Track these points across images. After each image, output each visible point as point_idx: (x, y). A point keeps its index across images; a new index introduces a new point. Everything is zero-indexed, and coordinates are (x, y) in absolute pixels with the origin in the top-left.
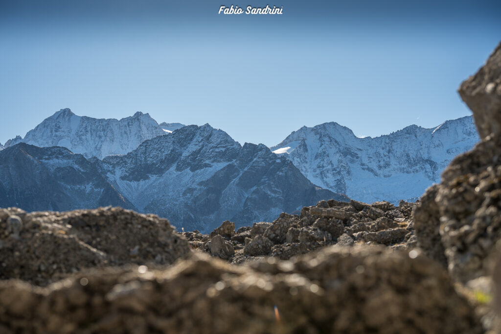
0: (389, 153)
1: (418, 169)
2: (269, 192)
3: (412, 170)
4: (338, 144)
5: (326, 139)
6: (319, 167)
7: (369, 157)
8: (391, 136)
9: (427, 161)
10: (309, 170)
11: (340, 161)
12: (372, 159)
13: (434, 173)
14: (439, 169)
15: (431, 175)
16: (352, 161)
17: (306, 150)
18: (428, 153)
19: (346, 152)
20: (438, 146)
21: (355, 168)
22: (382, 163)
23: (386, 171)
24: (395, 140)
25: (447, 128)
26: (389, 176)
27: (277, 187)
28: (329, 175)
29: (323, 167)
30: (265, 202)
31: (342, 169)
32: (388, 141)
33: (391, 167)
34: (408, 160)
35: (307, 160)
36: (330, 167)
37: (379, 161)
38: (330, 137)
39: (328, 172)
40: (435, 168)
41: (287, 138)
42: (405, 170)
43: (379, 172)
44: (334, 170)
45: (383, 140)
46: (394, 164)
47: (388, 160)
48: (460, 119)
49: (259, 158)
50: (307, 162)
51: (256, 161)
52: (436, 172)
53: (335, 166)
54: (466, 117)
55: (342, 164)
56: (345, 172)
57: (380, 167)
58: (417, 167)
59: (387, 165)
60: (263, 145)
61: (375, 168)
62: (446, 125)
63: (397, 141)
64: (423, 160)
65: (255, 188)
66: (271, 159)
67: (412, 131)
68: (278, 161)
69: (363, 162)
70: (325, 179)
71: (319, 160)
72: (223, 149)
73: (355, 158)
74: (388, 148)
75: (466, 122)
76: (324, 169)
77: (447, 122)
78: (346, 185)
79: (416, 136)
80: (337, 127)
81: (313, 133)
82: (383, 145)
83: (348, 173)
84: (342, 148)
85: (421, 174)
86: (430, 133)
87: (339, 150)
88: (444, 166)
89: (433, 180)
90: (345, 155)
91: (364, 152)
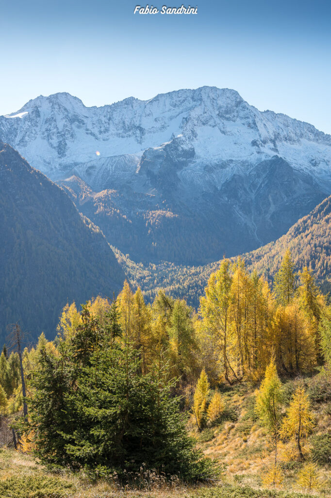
0: (109, 120)
1: (131, 134)
3: (126, 135)
4: (67, 111)
5: (56, 106)
6: (47, 130)
7: (93, 124)
8: (113, 106)
9: (138, 127)
10: (39, 133)
11: (65, 126)
12: (94, 125)
13: (141, 138)
14: (146, 134)
15: (139, 139)
16: (79, 127)
17: (39, 116)
18: (140, 121)
19: (75, 119)
20: (148, 115)
21: (80, 133)
22: (103, 129)
23: (105, 135)
24: (116, 110)
25: (158, 100)
26: (107, 140)
28: (54, 137)
29: (50, 130)
31: (67, 133)
32: (109, 110)
33: (110, 133)
34: (124, 127)
35: (38, 124)
36: (55, 130)
37: (101, 127)
38: (59, 105)
39: (53, 134)
40: (143, 134)
41: (25, 105)
42: (121, 135)
43: (99, 136)
44: (58, 133)
45: (106, 109)
46: (112, 128)
47: (108, 126)
48: (169, 93)
50: (37, 126)
52: (143, 137)
53: (60, 130)
54: (174, 91)
55: (67, 128)
56: (69, 136)
57: (101, 132)
58: (130, 133)
59: (107, 130)
61: (97, 132)
62: (157, 99)
63: (117, 111)
64: (135, 126)
67: (129, 102)
69: (88, 128)
70: (50, 141)
71: (48, 124)
73: (81, 125)
74: (109, 116)
75: (173, 96)
76: (51, 132)
77: (158, 96)
78: (67, 146)
79: (132, 107)
80: (69, 97)
81: (47, 102)
82: (105, 114)
83: (72, 136)
84: (70, 115)
85: (132, 139)
86: (144, 104)
87: (66, 117)
88: (151, 132)
89: (140, 143)
90: (72, 121)
91: (90, 119)
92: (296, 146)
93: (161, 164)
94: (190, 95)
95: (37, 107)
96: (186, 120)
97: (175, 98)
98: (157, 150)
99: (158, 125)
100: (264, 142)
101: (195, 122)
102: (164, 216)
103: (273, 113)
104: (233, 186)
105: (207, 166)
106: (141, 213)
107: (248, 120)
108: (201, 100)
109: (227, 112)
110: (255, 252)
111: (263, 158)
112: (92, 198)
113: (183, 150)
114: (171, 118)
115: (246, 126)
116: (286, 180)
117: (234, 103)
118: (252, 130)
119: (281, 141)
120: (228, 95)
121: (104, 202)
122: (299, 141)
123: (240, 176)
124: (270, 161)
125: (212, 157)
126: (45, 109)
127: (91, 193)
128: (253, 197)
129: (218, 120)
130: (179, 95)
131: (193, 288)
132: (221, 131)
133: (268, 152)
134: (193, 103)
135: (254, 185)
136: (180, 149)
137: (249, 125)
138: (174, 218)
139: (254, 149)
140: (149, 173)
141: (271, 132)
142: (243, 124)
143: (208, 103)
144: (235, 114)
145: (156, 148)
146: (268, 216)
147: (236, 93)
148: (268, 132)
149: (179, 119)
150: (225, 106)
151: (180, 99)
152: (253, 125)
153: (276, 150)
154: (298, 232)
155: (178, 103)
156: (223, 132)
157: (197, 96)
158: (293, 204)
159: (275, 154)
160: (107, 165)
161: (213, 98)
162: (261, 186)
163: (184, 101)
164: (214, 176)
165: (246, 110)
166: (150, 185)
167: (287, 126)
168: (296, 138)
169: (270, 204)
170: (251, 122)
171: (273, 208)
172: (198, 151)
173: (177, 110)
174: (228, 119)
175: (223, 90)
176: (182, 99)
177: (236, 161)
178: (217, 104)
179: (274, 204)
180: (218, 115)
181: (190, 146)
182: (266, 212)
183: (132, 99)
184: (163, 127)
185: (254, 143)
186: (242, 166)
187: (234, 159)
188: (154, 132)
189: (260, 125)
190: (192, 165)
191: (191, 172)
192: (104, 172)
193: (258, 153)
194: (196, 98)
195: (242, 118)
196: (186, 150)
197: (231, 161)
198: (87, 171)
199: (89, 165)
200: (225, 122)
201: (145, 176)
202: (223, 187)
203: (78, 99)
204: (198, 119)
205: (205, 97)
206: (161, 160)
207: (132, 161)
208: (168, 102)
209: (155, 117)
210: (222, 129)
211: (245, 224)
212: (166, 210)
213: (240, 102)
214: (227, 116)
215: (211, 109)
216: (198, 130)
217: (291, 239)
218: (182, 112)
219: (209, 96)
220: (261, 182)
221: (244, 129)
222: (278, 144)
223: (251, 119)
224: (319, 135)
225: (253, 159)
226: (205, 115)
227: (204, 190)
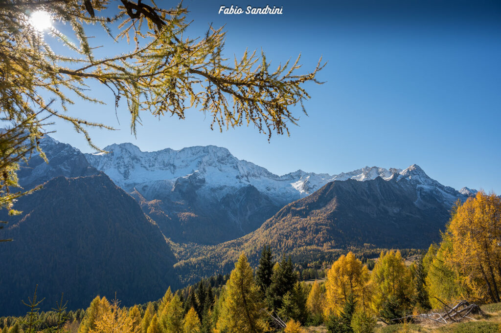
0: (155, 160)
2: (63, 168)
3: (165, 169)
4: (131, 153)
5: (124, 150)
6: (117, 163)
8: (158, 152)
9: (172, 165)
10: (112, 165)
11: (129, 162)
12: (146, 162)
13: (174, 171)
14: (177, 169)
16: (137, 163)
17: (113, 155)
18: (173, 161)
19: (134, 158)
20: (178, 159)
21: (137, 166)
22: (151, 164)
23: (152, 168)
24: (159, 154)
26: (153, 171)
28: (122, 168)
31: (130, 165)
32: (156, 154)
33: (155, 167)
34: (164, 164)
36: (123, 164)
38: (126, 150)
39: (121, 166)
40: (175, 169)
41: (105, 148)
42: (162, 169)
43: (149, 168)
44: (125, 165)
45: (153, 154)
46: (157, 165)
47: (154, 163)
48: (191, 147)
49: (65, 151)
50: (111, 161)
51: (63, 152)
53: (126, 164)
54: (193, 147)
56: (131, 167)
57: (150, 166)
58: (167, 168)
59: (153, 165)
60: (69, 144)
61: (147, 166)
62: (183, 150)
66: (71, 152)
67: (167, 151)
68: (76, 153)
69: (142, 163)
70: (119, 169)
72: (45, 145)
73: (138, 161)
74: (155, 158)
75: (193, 149)
76: (120, 164)
77: (184, 148)
79: (169, 153)
80: (132, 146)
81: (119, 147)
82: (153, 156)
83: (133, 167)
84: (132, 156)
85: (169, 171)
86: (176, 153)
87: (130, 156)
88: (179, 168)
89: (173, 173)
90: (133, 159)
91: (144, 159)
92: (258, 179)
93: (187, 186)
94: (202, 149)
95: (112, 150)
96: (200, 163)
98: (184, 178)
99: (184, 164)
100: (242, 177)
101: (205, 164)
102: (190, 216)
103: (246, 161)
104: (227, 200)
105: (212, 189)
106: (177, 214)
107: (233, 164)
108: (208, 152)
110: (244, 237)
111: (243, 186)
112: (147, 205)
114: (191, 161)
116: (256, 197)
117: (226, 155)
118: (236, 170)
119: (250, 176)
120: (223, 151)
121: (155, 207)
122: (260, 177)
123: (230, 195)
124: (247, 187)
125: (215, 183)
126: (117, 151)
127: (146, 201)
128: (238, 207)
129: (217, 164)
130: (196, 149)
131: (213, 258)
133: (245, 183)
134: (203, 154)
135: (238, 200)
136: (198, 178)
137: (234, 167)
138: (196, 217)
139: (238, 180)
140: (180, 191)
141: (245, 172)
142: (231, 167)
143: (212, 154)
145: (184, 177)
146: (247, 217)
147: (227, 150)
149: (196, 161)
150: (221, 156)
151: (197, 151)
152: (236, 168)
153: (249, 182)
154: (267, 227)
155: (195, 153)
156: (220, 170)
157: (206, 150)
158: (260, 211)
159: (249, 183)
160: (155, 185)
161: (215, 152)
162: (242, 201)
163: (199, 152)
164: (216, 194)
165: (232, 159)
166: (181, 198)
167: (253, 169)
168: (258, 175)
169: (247, 210)
170: (235, 166)
171: (249, 213)
172: (207, 180)
173: (195, 157)
174: (223, 163)
175: (220, 148)
177: (228, 186)
178: (217, 155)
179: (250, 211)
180: (217, 161)
181: (203, 177)
182: (246, 215)
183: (169, 149)
184: (187, 166)
185: (237, 177)
186: (232, 189)
188: (181, 168)
189: (240, 167)
190: (203, 188)
191: (203, 191)
192: (153, 189)
193: (240, 182)
195: (230, 163)
196: (200, 179)
197: (225, 186)
198: (143, 188)
199: (144, 185)
200: (221, 165)
201: (178, 192)
202: (222, 201)
203: (137, 147)
204: (206, 162)
205: (210, 151)
206: (187, 184)
207: (170, 184)
208: (190, 152)
209: (182, 160)
211: (235, 222)
212: (191, 212)
213: (229, 155)
214: (223, 162)
215: (214, 157)
216: (207, 169)
217: (264, 231)
218: (198, 158)
219: (212, 151)
220: (242, 198)
221: (232, 169)
222: (249, 178)
223: (235, 164)
224: (269, 174)
225: (237, 185)
226: (210, 160)
227: (211, 201)
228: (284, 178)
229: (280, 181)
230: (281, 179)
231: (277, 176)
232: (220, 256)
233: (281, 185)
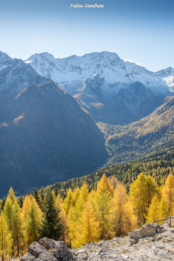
2: (23, 77)
3: (73, 71)
4: (48, 60)
5: (44, 58)
6: (41, 68)
8: (67, 58)
9: (78, 68)
10: (38, 69)
11: (49, 67)
12: (60, 67)
13: (80, 72)
16: (53, 67)
17: (37, 62)
18: (79, 65)
19: (51, 64)
20: (82, 63)
21: (54, 69)
22: (63, 68)
23: (65, 71)
24: (68, 60)
26: (66, 73)
27: (26, 75)
28: (45, 71)
29: (43, 68)
30: (22, 80)
31: (50, 70)
33: (66, 70)
34: (72, 67)
35: (37, 66)
36: (45, 68)
38: (45, 58)
40: (81, 70)
41: (30, 57)
42: (71, 71)
43: (62, 71)
44: (47, 70)
46: (67, 68)
47: (65, 67)
49: (19, 64)
51: (18, 65)
52: (81, 72)
53: (47, 68)
54: (92, 53)
56: (51, 71)
57: (63, 69)
58: (75, 70)
59: (65, 69)
60: (21, 59)
61: (61, 69)
62: (85, 56)
65: (18, 75)
66: (24, 65)
67: (74, 57)
68: (27, 66)
69: (57, 67)
70: (44, 73)
71: (41, 66)
72: (6, 60)
73: (54, 66)
74: (65, 63)
75: (91, 55)
77: (85, 54)
78: (51, 75)
79: (75, 59)
80: (48, 54)
81: (39, 56)
82: (64, 61)
84: (50, 62)
85: (76, 72)
86: (80, 58)
88: (84, 70)
91: (57, 64)
92: (139, 76)
93: (95, 84)
94: (98, 55)
95: (36, 58)
96: (99, 66)
97: (92, 56)
98: (92, 79)
99: (87, 67)
100: (129, 75)
102: (102, 106)
104: (122, 93)
105: (110, 85)
106: (93, 104)
107: (122, 65)
108: (103, 57)
109: (113, 62)
111: (132, 82)
113: (101, 78)
114: (91, 64)
115: (121, 68)
116: (143, 91)
117: (116, 58)
118: (124, 70)
119: (134, 74)
120: (113, 55)
122: (140, 74)
123: (124, 89)
125: (111, 81)
126: (39, 59)
128: (130, 97)
129: (110, 66)
130: (94, 55)
132: (112, 70)
133: (132, 79)
134: (99, 58)
135: (130, 93)
136: (100, 78)
137: (122, 68)
139: (127, 78)
140: (91, 88)
141: (131, 71)
142: (120, 67)
143: (106, 58)
144: (117, 63)
145: (91, 77)
146: (138, 105)
147: (116, 54)
148: (130, 70)
150: (113, 59)
151: (94, 56)
152: (124, 68)
155: (94, 58)
156: (113, 71)
157: (101, 55)
158: (147, 101)
159: (135, 80)
160: (72, 84)
161: (108, 56)
162: (133, 93)
163: (96, 57)
164: (114, 89)
165: (121, 61)
166: (92, 93)
167: (135, 68)
168: (139, 73)
169: (138, 100)
170: (123, 66)
171: (139, 102)
172: (106, 79)
173: (94, 61)
174: (114, 65)
175: (111, 53)
176: (95, 56)
177: (121, 83)
178: (109, 59)
179: (139, 100)
180: (110, 63)
181: (103, 77)
183: (75, 55)
184: (89, 68)
186: (124, 85)
187: (120, 82)
188: (85, 70)
189: (126, 68)
190: (104, 84)
191: (104, 87)
192: (72, 87)
193: (129, 79)
194: (101, 56)
195: (119, 65)
196: (102, 78)
197: (119, 83)
198: (65, 87)
199: (65, 84)
200: (113, 66)
201: (89, 89)
202: (118, 94)
203: (52, 55)
204: (103, 65)
205: (104, 56)
207: (81, 82)
208: (89, 57)
209: (85, 64)
210: (113, 69)
211: (130, 108)
212: (101, 103)
213: (118, 58)
214: (114, 64)
215: (107, 61)
216: (104, 70)
218: (96, 62)
219: (106, 56)
220: (132, 91)
221: (121, 69)
222: (133, 75)
223: (123, 65)
224: (147, 72)
225: (128, 82)
226: (105, 63)
227: (112, 94)
228: (158, 74)
229: (154, 76)
230: (155, 75)
231: (153, 73)
232: (134, 133)
233: (156, 79)
